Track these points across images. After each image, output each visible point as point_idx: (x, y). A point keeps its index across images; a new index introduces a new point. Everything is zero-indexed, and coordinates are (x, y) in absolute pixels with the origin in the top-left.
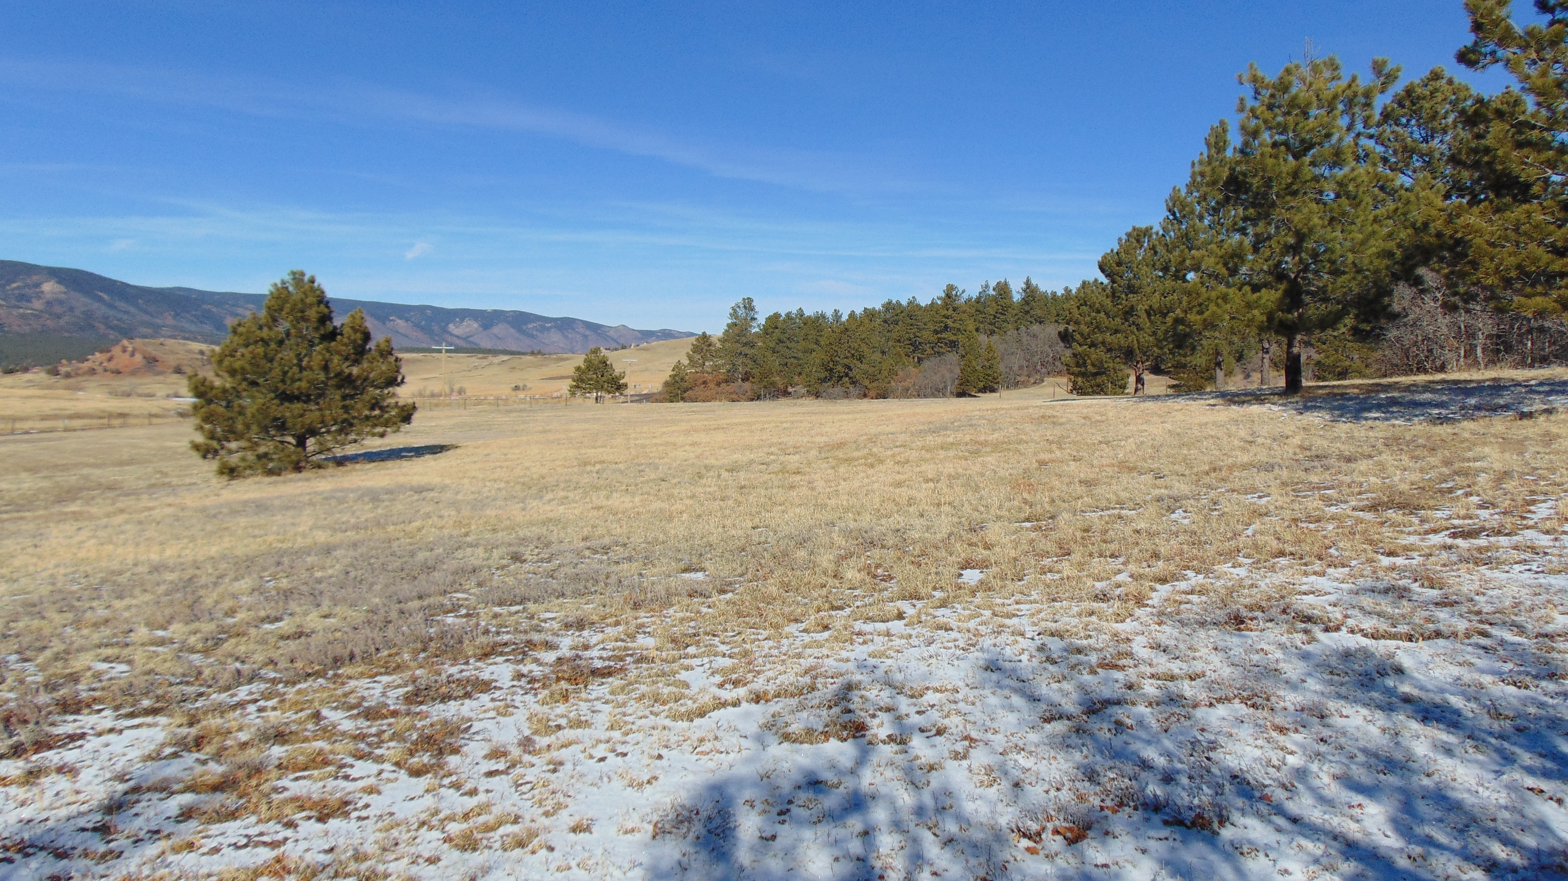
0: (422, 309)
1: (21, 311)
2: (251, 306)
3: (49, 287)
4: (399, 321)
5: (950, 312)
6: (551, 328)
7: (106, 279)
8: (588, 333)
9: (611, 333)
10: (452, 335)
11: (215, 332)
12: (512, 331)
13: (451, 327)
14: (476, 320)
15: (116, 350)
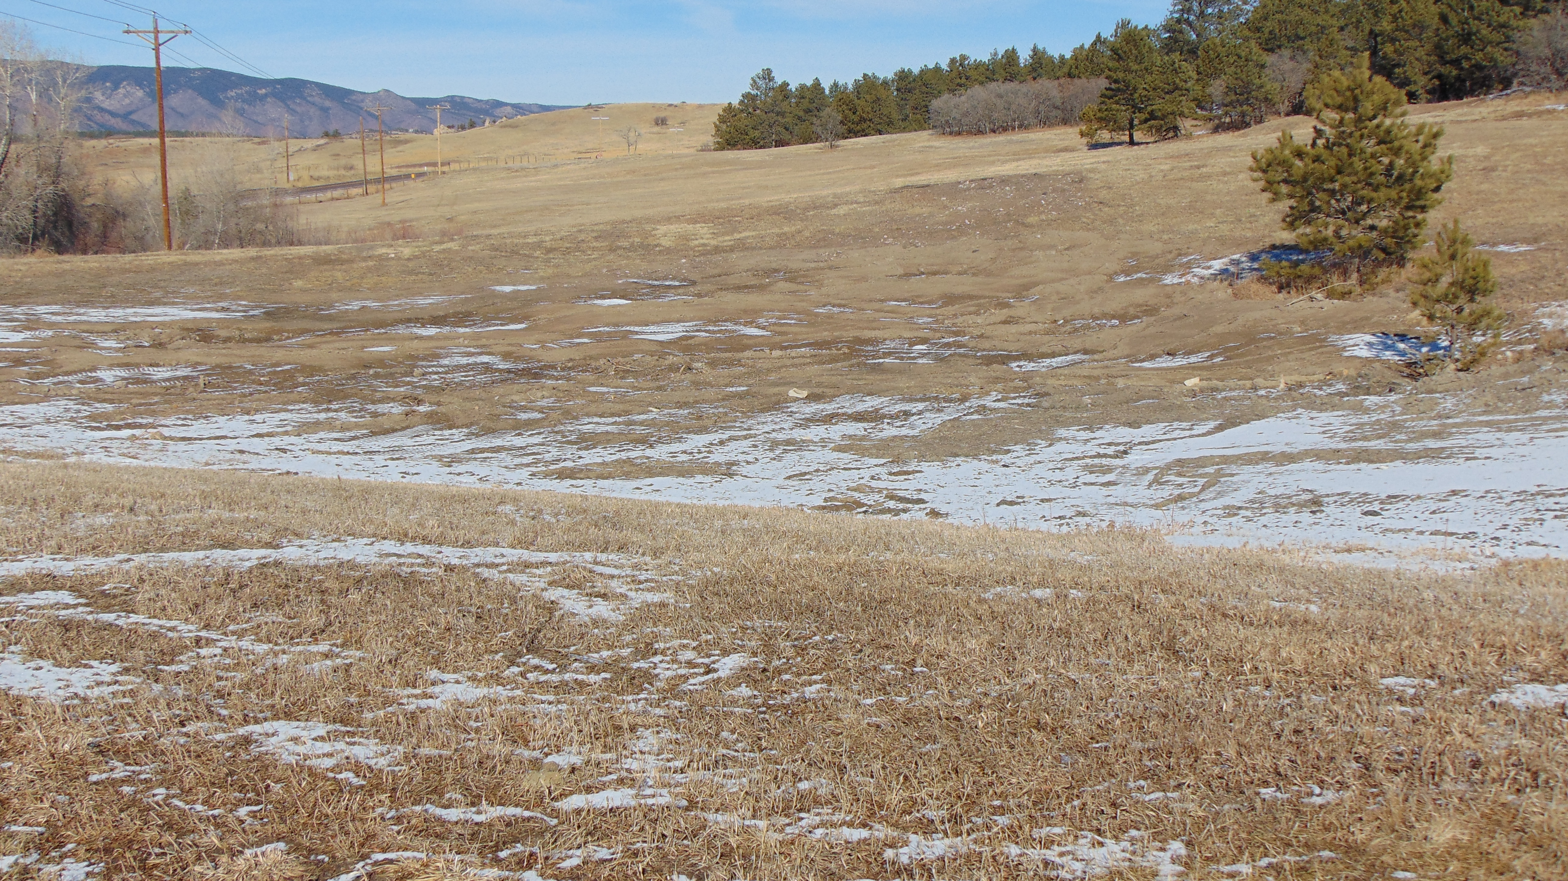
5: (963, 80)
6: (266, 95)
8: (328, 103)
9: (368, 105)
12: (202, 102)
14: (141, 85)
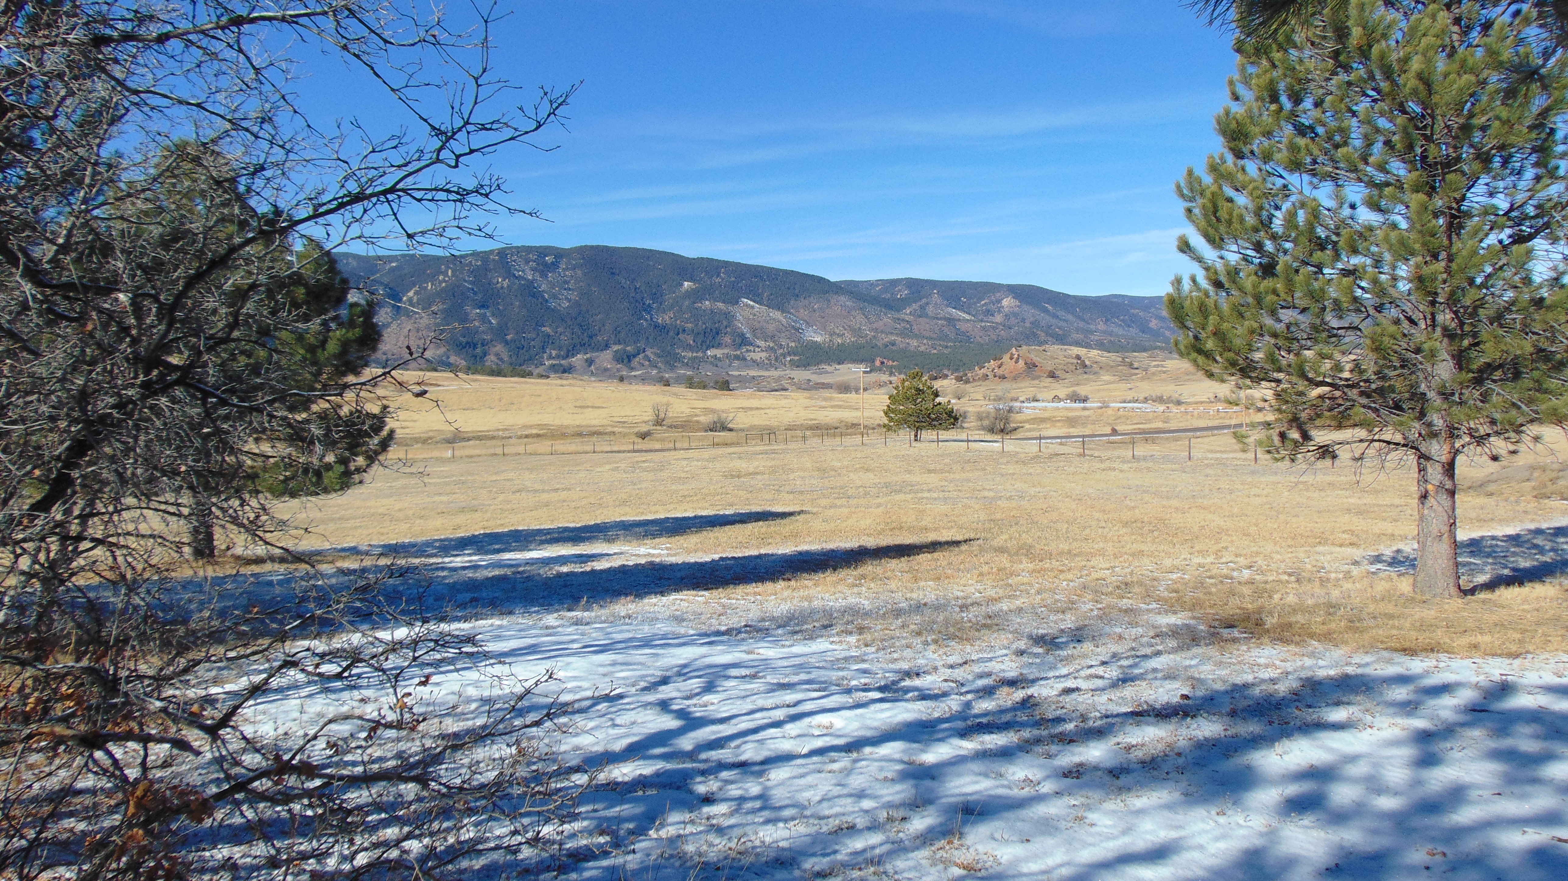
1: (983, 324)
3: (1008, 302)
11: (1139, 334)
15: (1006, 358)
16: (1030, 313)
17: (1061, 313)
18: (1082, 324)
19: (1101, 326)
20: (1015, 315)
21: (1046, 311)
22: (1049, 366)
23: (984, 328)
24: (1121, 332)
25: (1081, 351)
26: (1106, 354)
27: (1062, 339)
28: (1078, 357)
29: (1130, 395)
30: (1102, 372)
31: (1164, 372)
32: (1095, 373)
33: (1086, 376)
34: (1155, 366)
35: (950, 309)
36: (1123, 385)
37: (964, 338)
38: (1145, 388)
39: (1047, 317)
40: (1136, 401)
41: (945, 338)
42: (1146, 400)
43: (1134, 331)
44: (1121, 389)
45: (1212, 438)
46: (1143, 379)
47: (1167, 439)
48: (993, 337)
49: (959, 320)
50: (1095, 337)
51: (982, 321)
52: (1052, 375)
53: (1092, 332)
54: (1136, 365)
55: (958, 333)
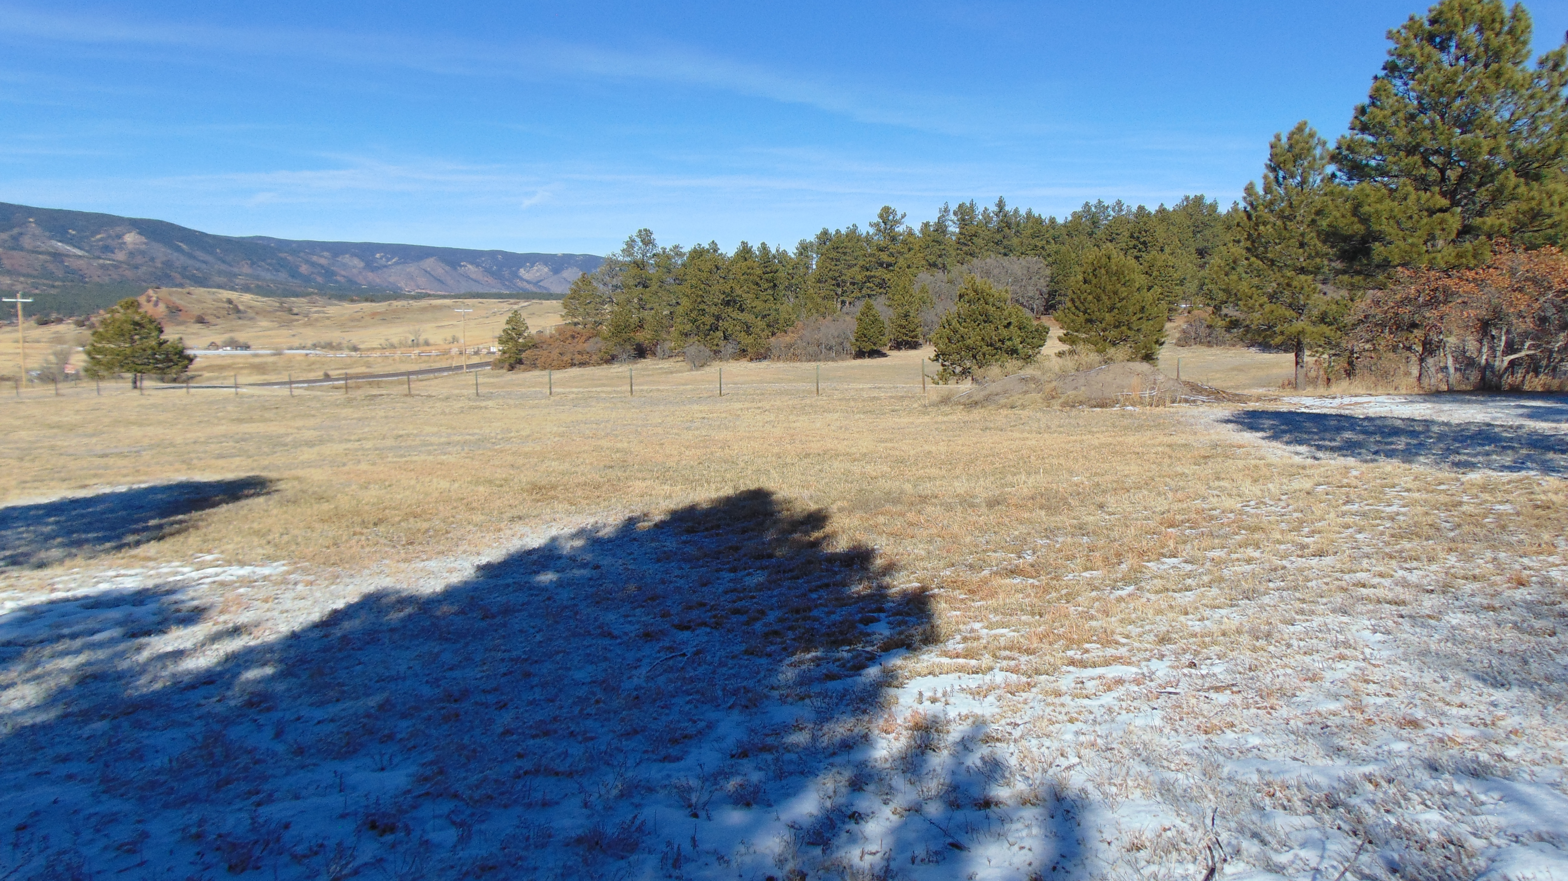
0: (493, 254)
1: (101, 261)
2: (326, 254)
3: (130, 238)
4: (470, 266)
7: (185, 229)
10: (522, 279)
11: (290, 279)
13: (522, 271)
15: (141, 300)
16: (161, 252)
17: (200, 254)
18: (223, 267)
19: (246, 269)
20: (143, 253)
21: (179, 249)
22: (196, 310)
23: (102, 267)
24: (269, 276)
25: (233, 295)
26: (260, 298)
27: (202, 282)
28: (230, 301)
29: (296, 342)
30: (258, 318)
31: (328, 318)
32: (251, 319)
33: (240, 322)
34: (316, 312)
35: (54, 242)
36: (284, 332)
37: (77, 277)
38: (310, 335)
39: (182, 258)
40: (304, 348)
41: (50, 275)
42: (315, 346)
43: (283, 276)
44: (282, 337)
45: (436, 381)
46: (305, 325)
47: (391, 382)
48: (115, 276)
49: (68, 256)
50: (240, 280)
51: (99, 258)
52: (201, 320)
53: (235, 275)
54: (295, 310)
55: (68, 270)
